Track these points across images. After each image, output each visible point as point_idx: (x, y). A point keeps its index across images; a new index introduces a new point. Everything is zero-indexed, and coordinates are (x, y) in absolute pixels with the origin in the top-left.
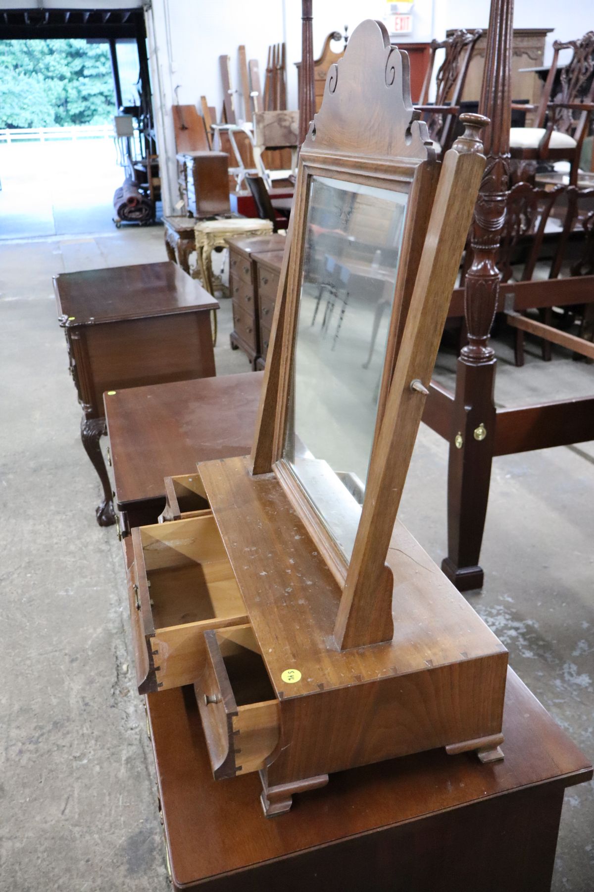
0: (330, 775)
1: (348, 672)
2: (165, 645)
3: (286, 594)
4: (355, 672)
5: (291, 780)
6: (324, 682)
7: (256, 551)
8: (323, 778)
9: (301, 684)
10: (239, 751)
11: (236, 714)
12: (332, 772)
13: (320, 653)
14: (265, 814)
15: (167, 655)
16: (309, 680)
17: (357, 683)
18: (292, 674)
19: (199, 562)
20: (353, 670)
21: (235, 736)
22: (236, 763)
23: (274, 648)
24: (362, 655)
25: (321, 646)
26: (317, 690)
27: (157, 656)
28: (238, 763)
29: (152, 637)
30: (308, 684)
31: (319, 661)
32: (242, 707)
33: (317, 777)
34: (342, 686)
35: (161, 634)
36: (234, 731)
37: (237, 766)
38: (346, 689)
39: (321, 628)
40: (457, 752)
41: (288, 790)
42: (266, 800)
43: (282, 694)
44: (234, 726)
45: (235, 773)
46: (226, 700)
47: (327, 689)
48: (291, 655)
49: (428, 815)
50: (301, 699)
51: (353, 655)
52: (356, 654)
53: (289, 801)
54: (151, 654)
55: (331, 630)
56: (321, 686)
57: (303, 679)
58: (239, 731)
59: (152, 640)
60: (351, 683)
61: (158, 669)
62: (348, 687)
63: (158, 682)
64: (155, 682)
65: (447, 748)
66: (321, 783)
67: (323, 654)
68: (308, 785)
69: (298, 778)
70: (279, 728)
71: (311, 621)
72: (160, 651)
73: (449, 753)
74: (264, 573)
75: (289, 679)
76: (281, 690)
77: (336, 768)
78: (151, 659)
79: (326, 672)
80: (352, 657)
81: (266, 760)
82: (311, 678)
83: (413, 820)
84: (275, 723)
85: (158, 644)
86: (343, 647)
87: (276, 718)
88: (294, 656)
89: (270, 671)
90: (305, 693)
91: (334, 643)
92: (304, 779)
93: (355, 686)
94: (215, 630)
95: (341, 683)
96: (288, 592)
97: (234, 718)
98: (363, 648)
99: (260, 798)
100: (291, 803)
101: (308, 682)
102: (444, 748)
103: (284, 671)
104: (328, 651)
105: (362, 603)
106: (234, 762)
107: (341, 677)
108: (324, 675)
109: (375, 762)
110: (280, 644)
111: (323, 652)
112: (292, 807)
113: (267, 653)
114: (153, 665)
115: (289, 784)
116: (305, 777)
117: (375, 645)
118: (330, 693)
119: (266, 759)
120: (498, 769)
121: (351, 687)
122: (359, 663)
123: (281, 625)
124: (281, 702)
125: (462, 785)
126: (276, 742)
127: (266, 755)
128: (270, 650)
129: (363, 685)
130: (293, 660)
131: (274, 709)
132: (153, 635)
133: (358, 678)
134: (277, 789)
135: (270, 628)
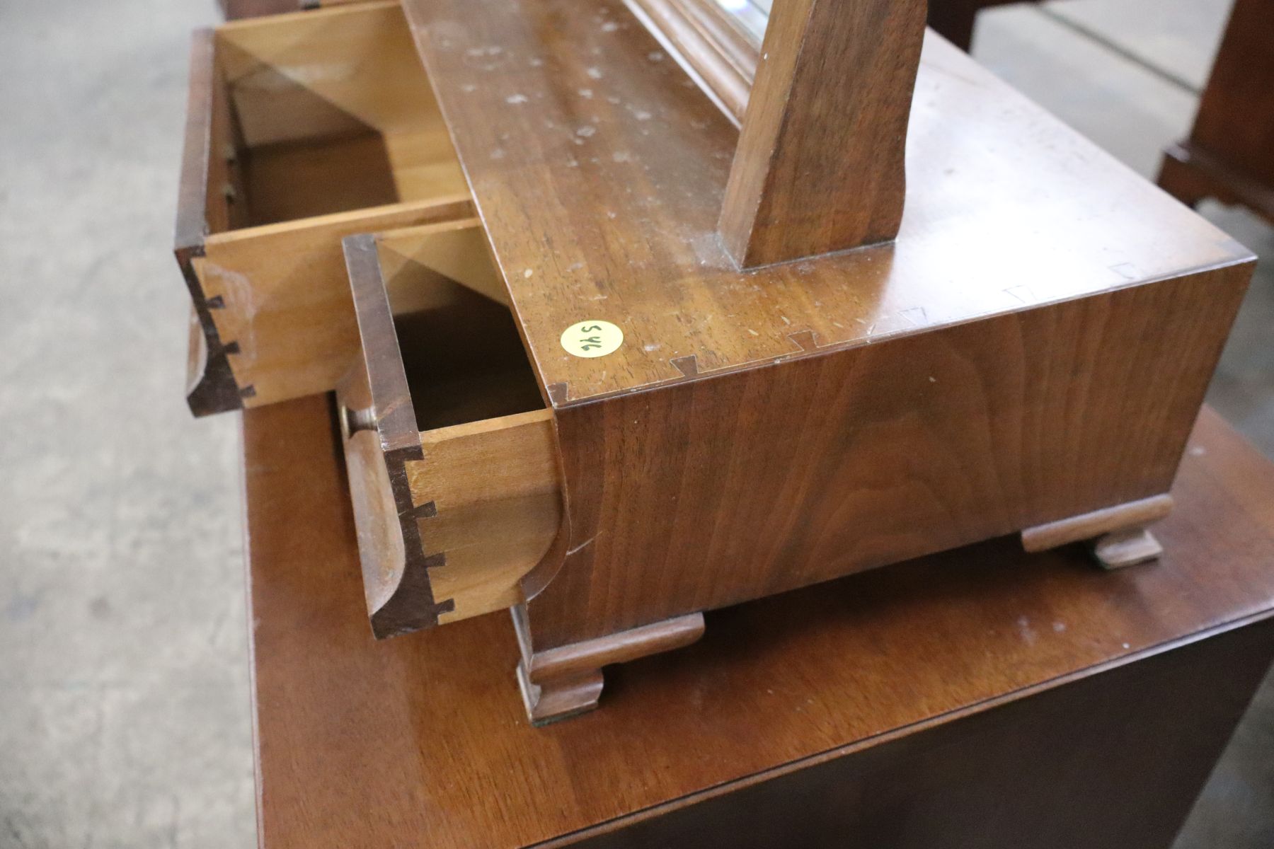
0: (708, 616)
1: (769, 324)
2: (240, 280)
3: (579, 142)
4: (791, 324)
5: (598, 632)
6: (698, 353)
7: (500, 57)
8: (692, 623)
9: (621, 359)
10: (439, 560)
11: (416, 453)
12: (713, 606)
13: (681, 276)
14: (530, 716)
15: (250, 313)
16: (648, 348)
17: (803, 353)
18: (594, 333)
19: (378, 126)
20: (785, 319)
21: (420, 520)
22: (434, 591)
23: (539, 267)
24: (811, 280)
25: (683, 260)
26: (676, 377)
27: (221, 311)
28: (439, 593)
29: (195, 255)
30: (646, 360)
31: (676, 296)
32: (434, 431)
33: (671, 621)
34: (756, 363)
35: (222, 247)
36: (416, 505)
37: (437, 601)
38: (770, 372)
39: (679, 215)
40: (1048, 544)
41: (591, 658)
42: (530, 685)
43: (560, 389)
44: (414, 490)
45: (435, 617)
46: (387, 411)
47: (706, 371)
48: (592, 285)
49: (976, 709)
50: (623, 404)
51: (782, 278)
52: (789, 276)
53: (595, 681)
54: (204, 306)
55: (710, 220)
56: (688, 364)
57: (628, 346)
58: (431, 504)
59: (198, 264)
60: (788, 354)
61: (233, 348)
62: (775, 367)
63: (241, 383)
64: (232, 384)
65: (1027, 534)
66: (683, 637)
67: (690, 281)
68: (649, 643)
69: (619, 626)
70: (558, 493)
71: (651, 201)
72: (229, 298)
73: (1028, 548)
74: (518, 99)
75: (586, 348)
76: (558, 379)
77: (726, 596)
78: (206, 321)
79: (701, 326)
80: (781, 286)
81: (522, 585)
82: (653, 342)
83: (937, 722)
84: (544, 481)
85: (219, 278)
86: (752, 259)
87: (546, 466)
88: (600, 286)
89: (524, 325)
90: (635, 385)
91: (720, 252)
92: (636, 626)
93: (797, 363)
94: (375, 235)
95: (750, 355)
96: (582, 137)
97: (411, 466)
98: (811, 262)
99: (515, 673)
100: (600, 686)
101: (646, 355)
102: (1016, 537)
103: (568, 325)
104: (703, 271)
105: (818, 107)
106: (428, 589)
107: (751, 337)
108: (696, 333)
109: (835, 576)
110: (558, 256)
111: (690, 274)
112: (605, 696)
113: (519, 279)
114: (216, 336)
115: (592, 642)
116: (639, 622)
117: (845, 252)
118: (715, 384)
119: (524, 579)
120: (1146, 583)
121: (782, 366)
122: (803, 299)
123: (562, 211)
124: (559, 414)
125: (1060, 627)
126: (551, 534)
127: (524, 569)
128: (528, 273)
129: (819, 360)
130: (599, 297)
131: (540, 438)
132: (198, 251)
133: (805, 339)
134: (559, 656)
135: (528, 217)
